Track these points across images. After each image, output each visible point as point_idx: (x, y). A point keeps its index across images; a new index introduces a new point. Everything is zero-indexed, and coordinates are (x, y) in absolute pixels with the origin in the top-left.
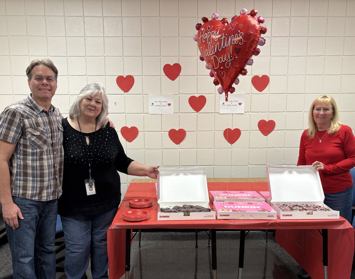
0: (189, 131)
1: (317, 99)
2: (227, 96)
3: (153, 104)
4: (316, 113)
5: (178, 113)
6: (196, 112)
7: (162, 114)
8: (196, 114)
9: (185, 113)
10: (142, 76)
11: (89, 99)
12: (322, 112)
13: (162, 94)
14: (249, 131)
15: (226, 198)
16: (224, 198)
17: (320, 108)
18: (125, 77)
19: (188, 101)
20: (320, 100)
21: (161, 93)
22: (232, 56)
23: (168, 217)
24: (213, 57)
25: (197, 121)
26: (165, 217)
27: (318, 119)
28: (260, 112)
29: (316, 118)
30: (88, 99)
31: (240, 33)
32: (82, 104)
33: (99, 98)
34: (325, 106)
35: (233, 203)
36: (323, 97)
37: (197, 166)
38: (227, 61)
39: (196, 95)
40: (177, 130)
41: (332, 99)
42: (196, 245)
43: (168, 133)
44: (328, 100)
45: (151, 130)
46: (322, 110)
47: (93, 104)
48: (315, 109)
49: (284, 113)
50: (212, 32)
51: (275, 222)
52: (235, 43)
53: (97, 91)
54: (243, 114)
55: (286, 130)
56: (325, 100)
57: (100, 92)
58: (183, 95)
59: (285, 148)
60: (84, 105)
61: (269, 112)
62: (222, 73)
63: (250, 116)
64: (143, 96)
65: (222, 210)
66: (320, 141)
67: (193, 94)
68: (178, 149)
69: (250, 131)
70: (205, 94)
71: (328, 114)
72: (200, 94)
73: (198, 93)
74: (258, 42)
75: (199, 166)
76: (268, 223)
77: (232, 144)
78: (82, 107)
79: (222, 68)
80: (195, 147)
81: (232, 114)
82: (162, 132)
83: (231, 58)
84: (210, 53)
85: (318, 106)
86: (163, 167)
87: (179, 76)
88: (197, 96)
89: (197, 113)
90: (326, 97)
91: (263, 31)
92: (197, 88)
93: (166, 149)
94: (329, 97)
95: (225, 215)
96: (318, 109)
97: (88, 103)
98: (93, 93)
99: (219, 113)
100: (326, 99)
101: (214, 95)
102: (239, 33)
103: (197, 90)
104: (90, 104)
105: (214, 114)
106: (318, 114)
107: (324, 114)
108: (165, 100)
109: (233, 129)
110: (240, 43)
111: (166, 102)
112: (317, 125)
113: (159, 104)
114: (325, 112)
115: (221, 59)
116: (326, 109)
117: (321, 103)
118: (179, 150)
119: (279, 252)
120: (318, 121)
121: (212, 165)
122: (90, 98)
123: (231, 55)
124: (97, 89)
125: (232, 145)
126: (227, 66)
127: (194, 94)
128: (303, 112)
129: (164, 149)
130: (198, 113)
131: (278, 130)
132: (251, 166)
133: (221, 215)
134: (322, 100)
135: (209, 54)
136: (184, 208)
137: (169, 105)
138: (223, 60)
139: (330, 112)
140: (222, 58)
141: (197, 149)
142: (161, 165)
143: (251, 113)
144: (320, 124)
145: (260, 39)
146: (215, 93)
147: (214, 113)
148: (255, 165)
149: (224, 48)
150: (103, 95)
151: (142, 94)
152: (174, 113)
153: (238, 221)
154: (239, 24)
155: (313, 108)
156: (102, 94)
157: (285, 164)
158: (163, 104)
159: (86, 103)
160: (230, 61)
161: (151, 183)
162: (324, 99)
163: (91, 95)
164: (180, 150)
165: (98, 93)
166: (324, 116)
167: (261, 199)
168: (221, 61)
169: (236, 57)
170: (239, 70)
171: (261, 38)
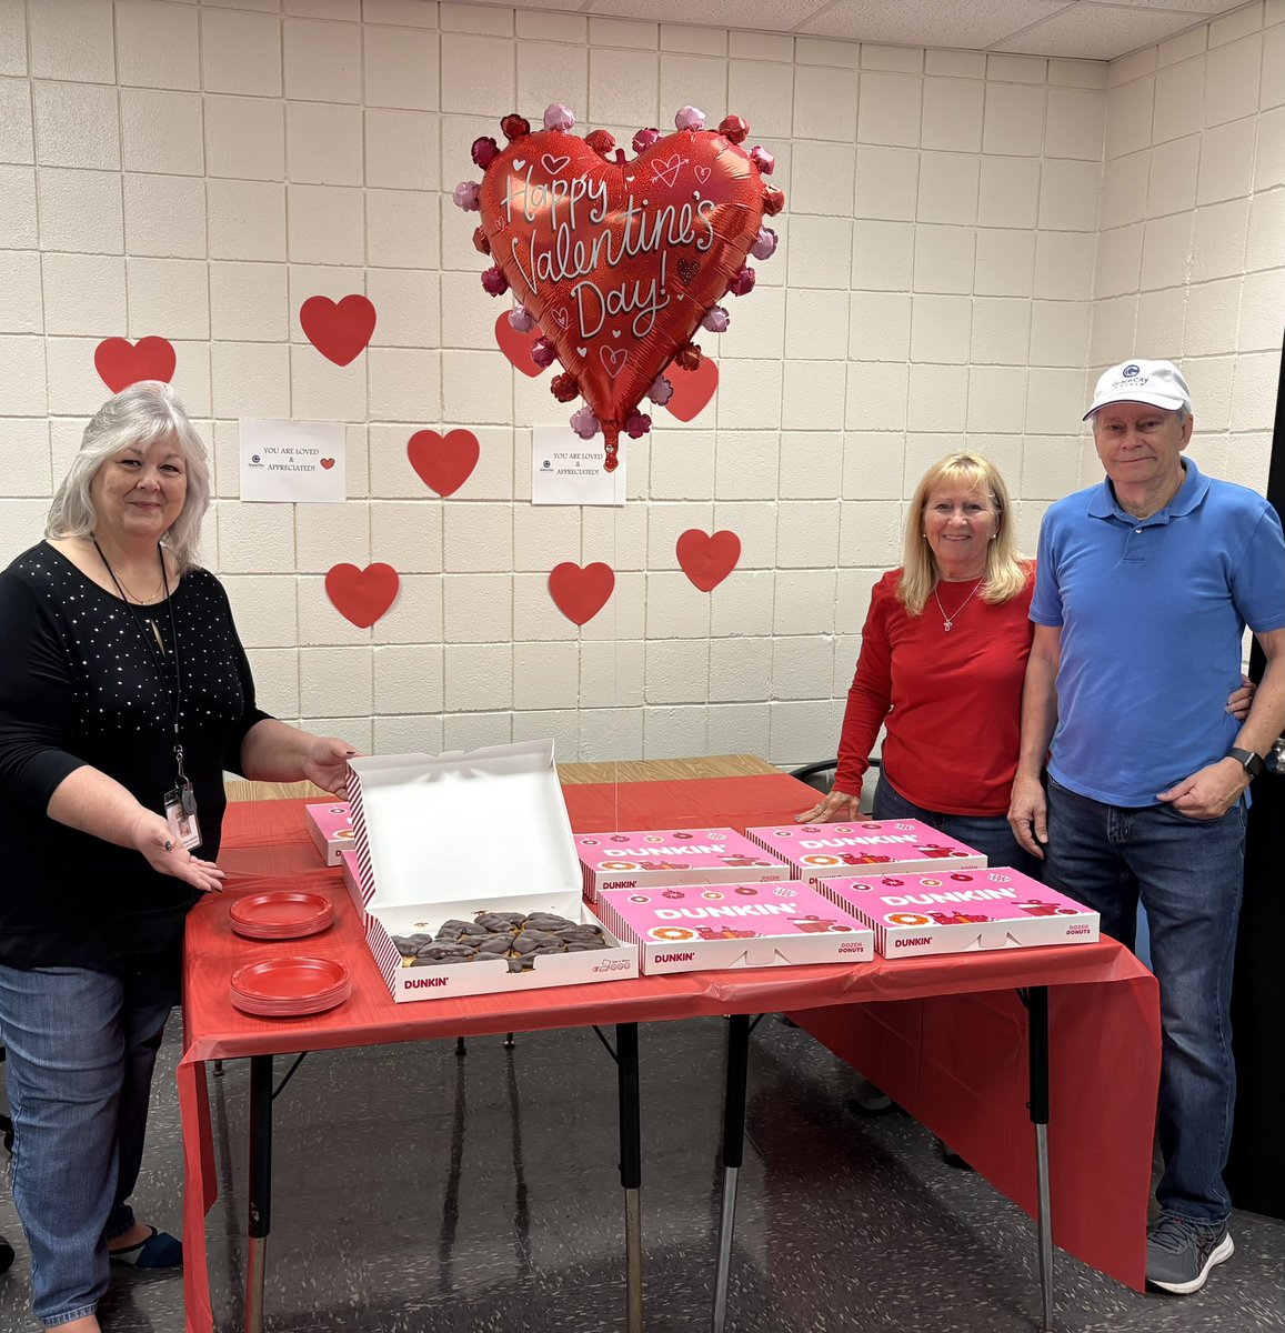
0: (411, 573)
1: (937, 469)
2: (616, 446)
3: (256, 459)
4: (935, 519)
5: (366, 498)
6: (439, 496)
7: (295, 503)
8: (439, 502)
9: (394, 499)
10: (209, 340)
11: (132, 461)
12: (958, 518)
13: (295, 418)
14: (645, 572)
15: (638, 869)
16: (633, 870)
17: (952, 501)
18: (134, 343)
19: (406, 450)
20: (948, 471)
21: (291, 415)
22: (663, 292)
23: (442, 982)
24: (579, 286)
25: (443, 531)
26: (429, 983)
27: (945, 543)
28: (685, 499)
29: (936, 537)
30: (125, 462)
31: (701, 200)
32: (106, 486)
33: (173, 452)
34: (966, 494)
35: (681, 895)
36: (959, 463)
37: (445, 712)
38: (642, 309)
39: (435, 426)
40: (362, 567)
41: (992, 468)
42: (456, 1046)
43: (324, 581)
44: (978, 472)
45: (252, 570)
46: (958, 511)
47: (154, 482)
48: (931, 505)
49: (770, 503)
50: (575, 181)
51: (873, 974)
52: (682, 238)
53: (156, 426)
54: (621, 506)
55: (777, 568)
56: (967, 472)
57: (170, 426)
58: (385, 425)
59: (775, 638)
60: (114, 491)
61: (716, 500)
62: (613, 356)
63: (648, 514)
64: (214, 424)
65: (656, 933)
66: (948, 624)
67: (426, 423)
68: (367, 645)
69: (649, 573)
70: (473, 424)
71: (982, 526)
72: (454, 423)
73: (446, 419)
74: (755, 244)
75: (454, 712)
76: (847, 977)
77: (579, 625)
78: (107, 500)
79: (617, 334)
80: (436, 639)
81: (581, 506)
82: (299, 577)
83: (661, 298)
84: (563, 269)
85: (943, 497)
86: (302, 721)
87: (365, 349)
88: (443, 429)
89: (441, 498)
90: (968, 461)
91: (772, 205)
92: (442, 400)
93: (314, 646)
94: (982, 463)
95: (677, 958)
96: (945, 507)
97: (130, 479)
98: (141, 438)
99: (530, 501)
100: (972, 469)
101: (510, 428)
102: (697, 202)
103: (443, 407)
104: (140, 485)
105: (510, 504)
106: (944, 525)
107: (965, 522)
108: (309, 443)
109: (584, 566)
110: (700, 241)
111: (312, 452)
112: (940, 563)
113: (283, 459)
114: (971, 518)
115: (616, 299)
116: (971, 507)
117: (951, 485)
118: (372, 650)
119: (782, 1046)
120: (944, 550)
121: (506, 709)
122: (133, 457)
123: (661, 287)
124: (156, 415)
125: (583, 626)
126: (642, 326)
127: (431, 423)
128: (840, 499)
129: (309, 646)
130: (447, 500)
131: (748, 569)
132: (652, 708)
133: (659, 959)
134: (955, 471)
135: (560, 271)
136: (490, 930)
137: (328, 464)
138: (628, 303)
139: (986, 515)
140: (622, 296)
141: (447, 646)
142: (296, 715)
143: (651, 503)
144: (954, 562)
145: (761, 232)
146: (514, 421)
147: (509, 501)
148: (666, 704)
149: (632, 253)
150: (182, 434)
151: (209, 416)
152: (347, 499)
153: (731, 976)
154: (691, 165)
155: (924, 501)
156: (180, 434)
157: (775, 699)
158: (300, 460)
159: (122, 480)
160: (654, 308)
161: (274, 800)
162: (963, 468)
163: (135, 447)
164: (377, 649)
165: (162, 432)
166: (968, 533)
167: (773, 866)
168: (614, 308)
169: (680, 298)
170: (673, 346)
171: (765, 230)
